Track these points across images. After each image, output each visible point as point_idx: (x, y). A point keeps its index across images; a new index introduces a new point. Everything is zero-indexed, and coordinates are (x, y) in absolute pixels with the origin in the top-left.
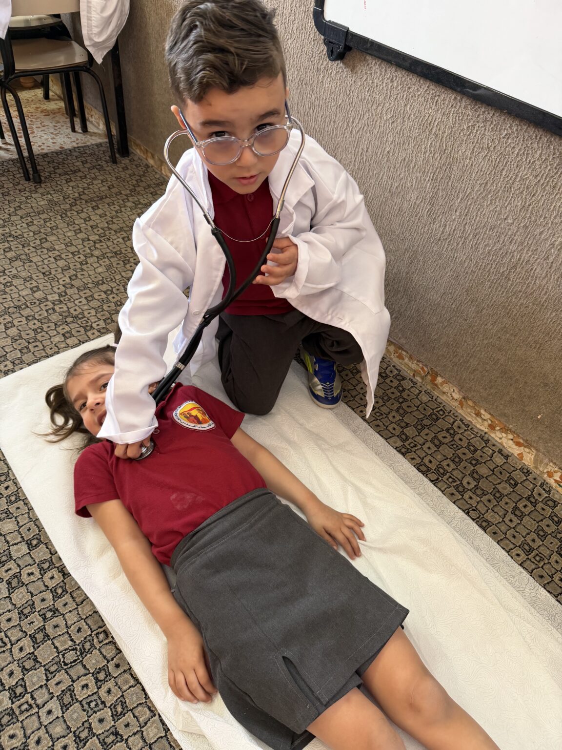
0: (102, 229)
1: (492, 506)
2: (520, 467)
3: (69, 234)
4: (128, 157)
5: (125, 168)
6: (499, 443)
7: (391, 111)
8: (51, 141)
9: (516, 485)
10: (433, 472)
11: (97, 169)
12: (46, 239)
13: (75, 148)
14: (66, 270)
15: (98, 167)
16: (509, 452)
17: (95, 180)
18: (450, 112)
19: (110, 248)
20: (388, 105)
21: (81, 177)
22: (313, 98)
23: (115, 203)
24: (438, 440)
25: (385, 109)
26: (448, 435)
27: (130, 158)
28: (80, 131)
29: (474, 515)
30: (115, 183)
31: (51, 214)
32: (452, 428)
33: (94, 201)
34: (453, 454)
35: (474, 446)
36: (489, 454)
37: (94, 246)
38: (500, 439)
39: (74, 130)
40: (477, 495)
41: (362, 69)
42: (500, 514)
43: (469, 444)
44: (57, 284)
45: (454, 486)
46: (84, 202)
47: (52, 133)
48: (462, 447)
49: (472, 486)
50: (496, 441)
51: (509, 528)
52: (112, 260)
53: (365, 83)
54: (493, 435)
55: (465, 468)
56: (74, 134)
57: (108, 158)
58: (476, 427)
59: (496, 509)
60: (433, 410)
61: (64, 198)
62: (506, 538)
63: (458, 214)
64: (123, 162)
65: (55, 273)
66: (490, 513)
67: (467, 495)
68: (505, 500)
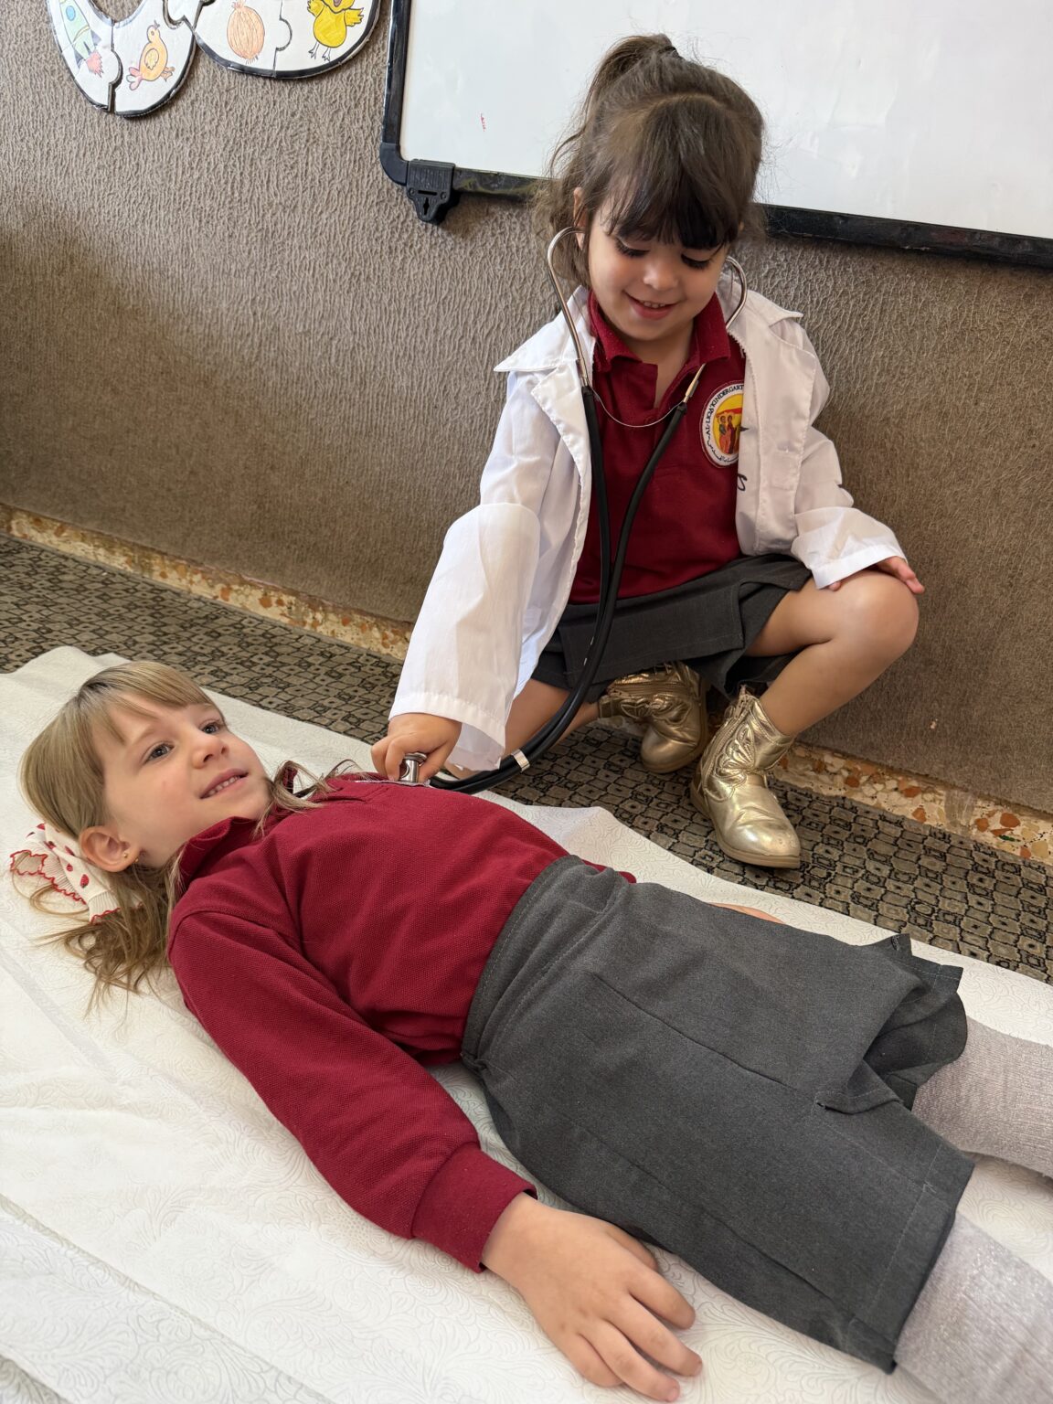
1: (938, 892)
2: (928, 831)
6: (873, 807)
9: (943, 856)
16: (897, 816)
29: (924, 909)
34: (822, 836)
35: (841, 820)
36: (871, 825)
38: (873, 798)
40: (905, 882)
41: (484, 229)
42: (958, 899)
43: (833, 820)
45: (861, 878)
48: (825, 825)
49: (886, 872)
50: (868, 806)
51: (987, 914)
54: (857, 798)
59: (947, 894)
62: (995, 928)
66: (944, 901)
67: (891, 885)
68: (947, 880)
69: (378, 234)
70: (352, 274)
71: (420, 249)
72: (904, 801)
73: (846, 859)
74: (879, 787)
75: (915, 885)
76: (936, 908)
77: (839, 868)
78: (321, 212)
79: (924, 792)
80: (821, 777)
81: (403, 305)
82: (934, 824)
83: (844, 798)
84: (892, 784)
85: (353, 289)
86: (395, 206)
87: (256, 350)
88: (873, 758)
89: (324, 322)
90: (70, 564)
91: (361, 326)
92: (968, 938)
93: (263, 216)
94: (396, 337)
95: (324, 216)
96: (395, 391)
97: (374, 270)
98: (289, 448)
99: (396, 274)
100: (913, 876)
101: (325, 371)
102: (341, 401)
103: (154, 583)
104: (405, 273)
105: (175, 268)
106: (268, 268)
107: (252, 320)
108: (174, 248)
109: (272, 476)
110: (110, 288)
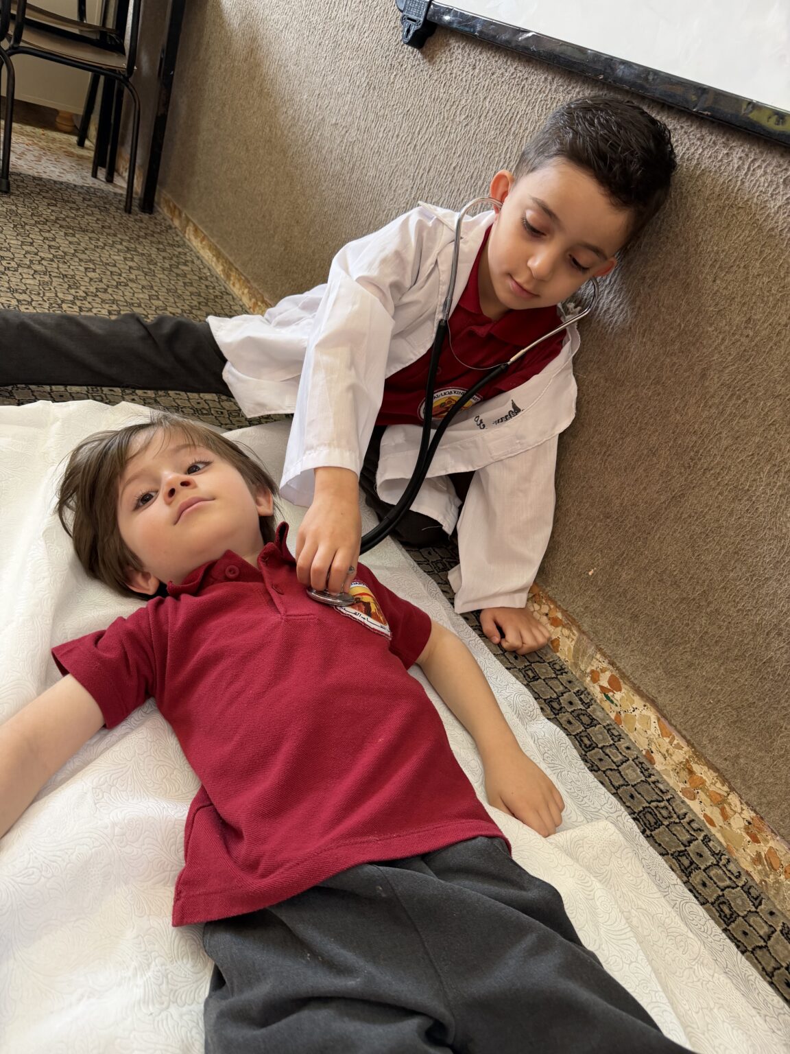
0: (64, 252)
3: (13, 242)
5: (139, 221)
7: (466, 110)
11: (99, 209)
15: (102, 208)
18: (536, 100)
19: (61, 270)
20: (464, 101)
21: (71, 207)
22: (379, 106)
23: (101, 239)
25: (460, 107)
27: (152, 215)
30: (115, 226)
33: (73, 229)
37: (40, 261)
41: (443, 57)
46: (57, 226)
53: (442, 76)
61: (33, 215)
70: (368, 83)
79: (564, 627)
81: (386, 112)
84: (545, 609)
85: (365, 94)
89: (346, 118)
107: (315, 110)
109: (296, 228)
110: (261, 75)
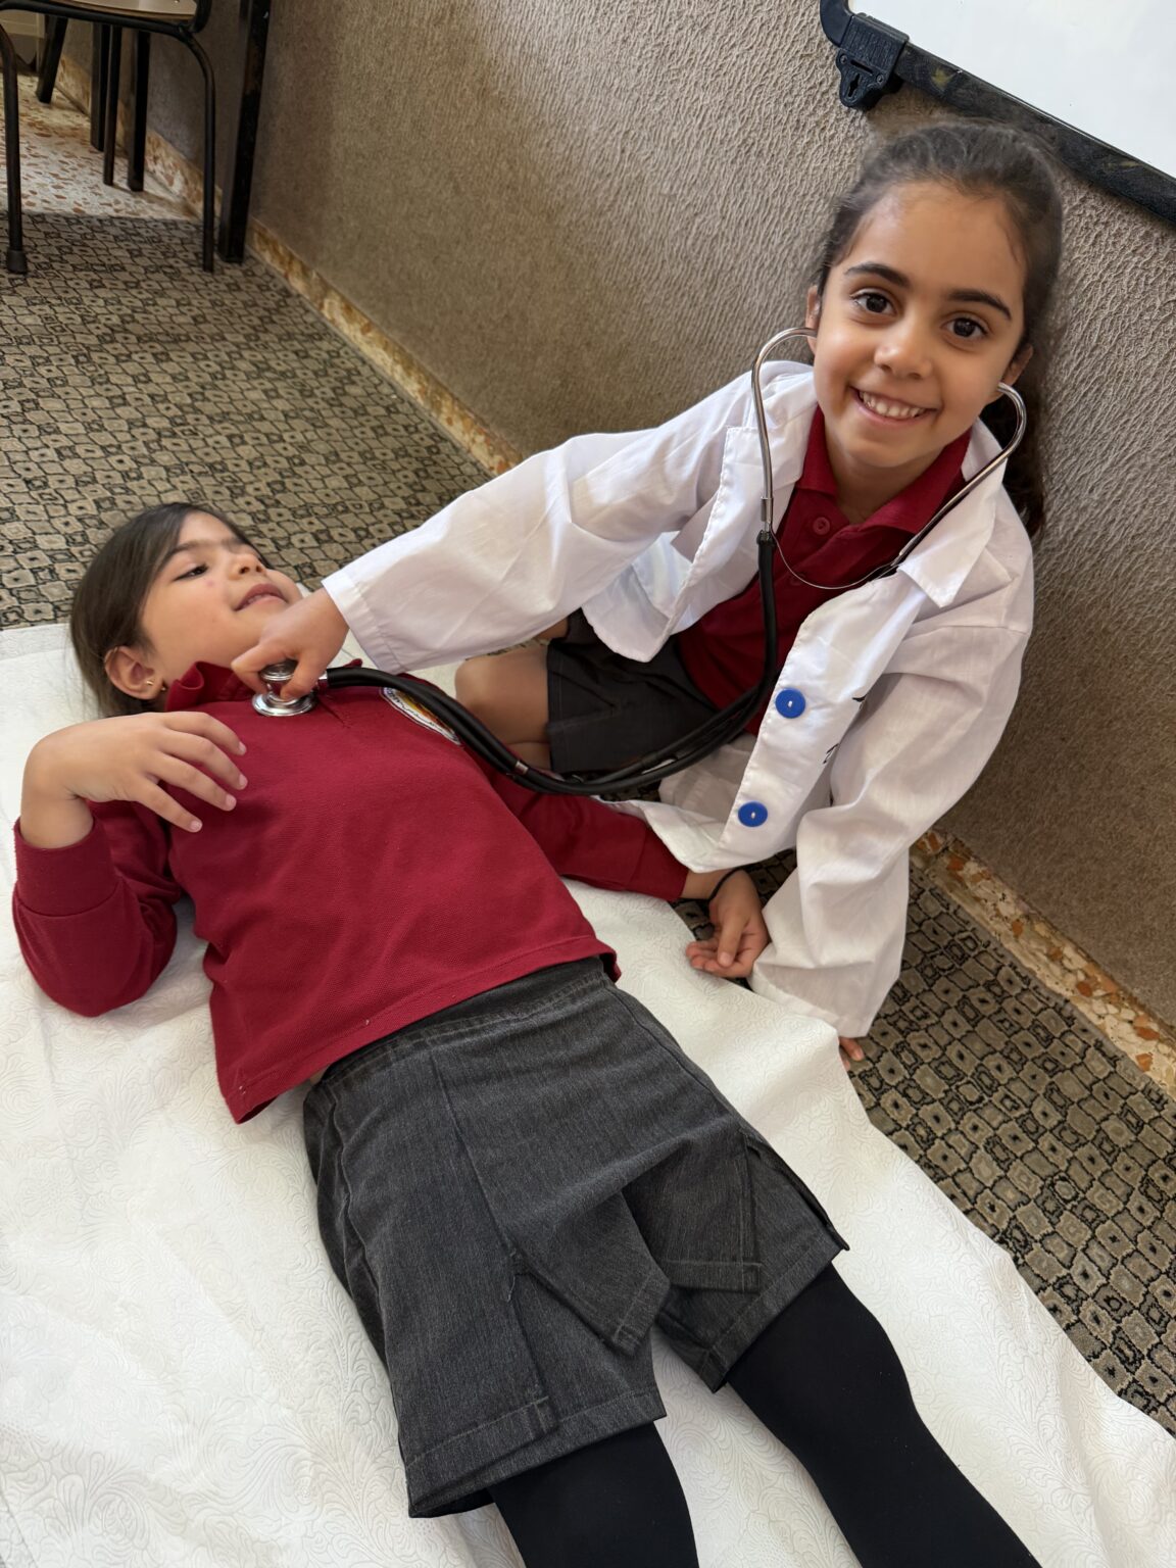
0: (179, 407)
1: (1099, 1173)
2: (1143, 1086)
3: (96, 403)
4: (240, 263)
5: (234, 287)
6: (1096, 1027)
8: (54, 191)
9: (1140, 1126)
10: (969, 1082)
11: (165, 273)
12: (37, 404)
13: (112, 217)
14: (86, 483)
15: (168, 270)
16: (1118, 1050)
17: (162, 296)
18: (1125, 265)
19: (199, 452)
21: (125, 283)
22: (771, 188)
23: (209, 355)
24: (972, 1006)
26: (988, 997)
27: (245, 267)
28: (124, 185)
29: (1065, 1190)
30: (210, 314)
31: (51, 350)
32: (995, 983)
33: (158, 341)
34: (1006, 1043)
35: (1045, 1029)
36: (1077, 1050)
37: (158, 441)
38: (1100, 1017)
39: (109, 180)
40: (1066, 1145)
42: (1118, 1193)
43: (1035, 1025)
44: (63, 512)
45: (1017, 1119)
46: (133, 339)
47: (55, 176)
48: (1022, 1028)
49: (1052, 1121)
50: (1090, 1022)
51: (1140, 1228)
52: (203, 480)
54: (1083, 1008)
55: (1034, 1077)
56: (109, 188)
57: (192, 257)
58: (1045, 986)
59: (1107, 1181)
60: (953, 935)
61: (84, 322)
62: (1137, 1250)
63: (1095, 497)
64: (227, 272)
65: (57, 485)
66: (1098, 1190)
67: (1046, 1142)
68: (1123, 1159)
69: (789, 99)
70: (745, 141)
71: (832, 137)
72: (1133, 1038)
73: (1013, 1087)
74: (1112, 1009)
75: (1076, 1154)
76: (1081, 1195)
77: (997, 1096)
78: (734, 45)
79: (1161, 1041)
80: (1052, 965)
81: (789, 202)
82: (1156, 1079)
83: (1067, 1001)
84: (1129, 1014)
85: (739, 160)
86: (822, 67)
87: (611, 198)
88: (1118, 977)
89: (694, 190)
90: (365, 371)
91: (733, 212)
92: (1094, 1251)
93: (668, 26)
94: (768, 240)
95: (736, 52)
96: (746, 306)
97: (771, 144)
98: (611, 330)
99: (794, 160)
100: (1082, 1141)
101: (677, 251)
102: (683, 295)
103: (439, 426)
104: (804, 162)
105: (554, 61)
106: (654, 98)
107: (618, 158)
108: (561, 35)
109: (585, 355)
110: (481, 62)
